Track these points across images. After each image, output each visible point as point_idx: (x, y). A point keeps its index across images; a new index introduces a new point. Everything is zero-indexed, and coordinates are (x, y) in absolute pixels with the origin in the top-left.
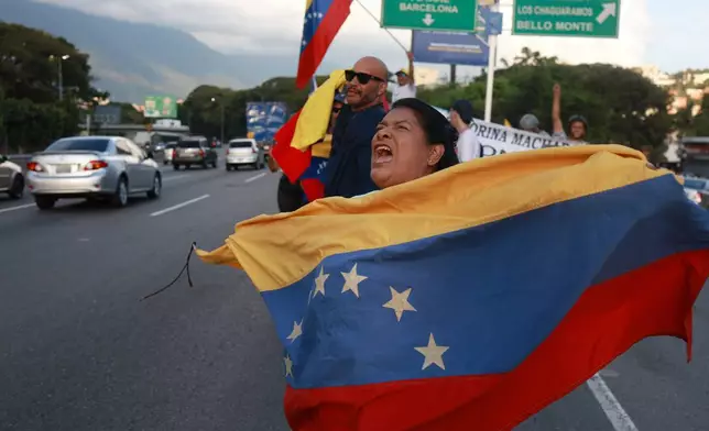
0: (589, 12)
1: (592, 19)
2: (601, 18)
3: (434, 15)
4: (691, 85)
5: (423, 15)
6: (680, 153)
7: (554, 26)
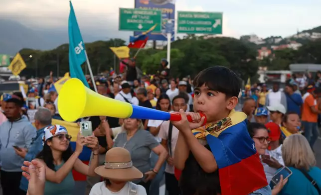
0: (210, 23)
1: (211, 26)
2: (215, 26)
3: (143, 25)
4: (273, 44)
5: (138, 24)
6: (265, 78)
7: (195, 29)
